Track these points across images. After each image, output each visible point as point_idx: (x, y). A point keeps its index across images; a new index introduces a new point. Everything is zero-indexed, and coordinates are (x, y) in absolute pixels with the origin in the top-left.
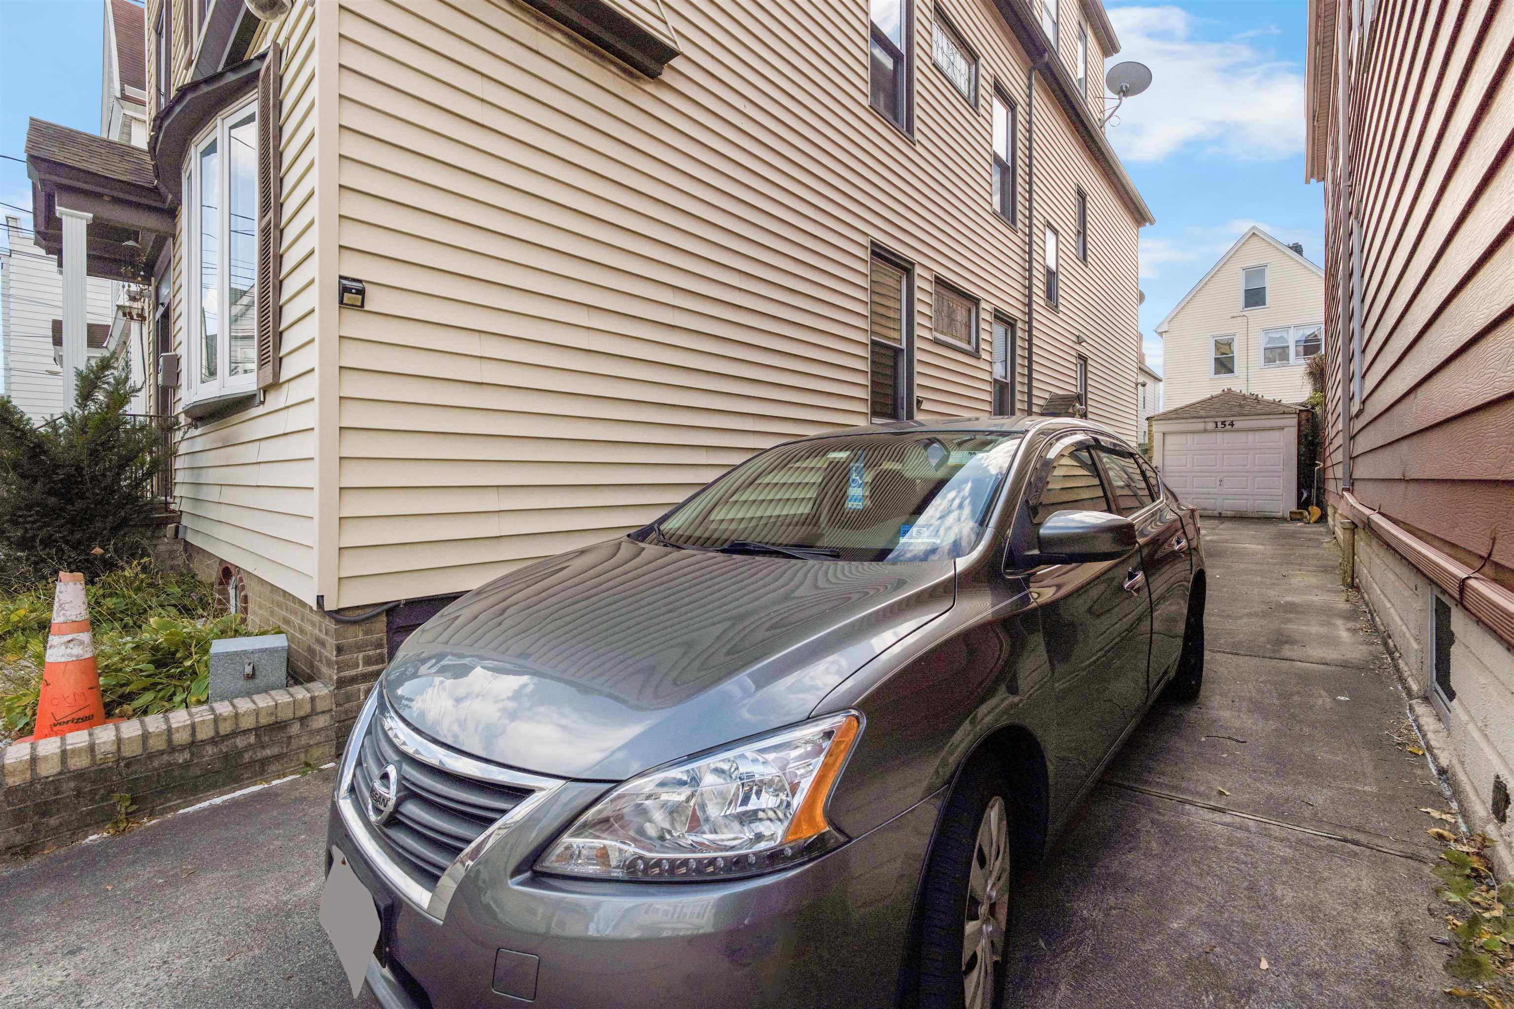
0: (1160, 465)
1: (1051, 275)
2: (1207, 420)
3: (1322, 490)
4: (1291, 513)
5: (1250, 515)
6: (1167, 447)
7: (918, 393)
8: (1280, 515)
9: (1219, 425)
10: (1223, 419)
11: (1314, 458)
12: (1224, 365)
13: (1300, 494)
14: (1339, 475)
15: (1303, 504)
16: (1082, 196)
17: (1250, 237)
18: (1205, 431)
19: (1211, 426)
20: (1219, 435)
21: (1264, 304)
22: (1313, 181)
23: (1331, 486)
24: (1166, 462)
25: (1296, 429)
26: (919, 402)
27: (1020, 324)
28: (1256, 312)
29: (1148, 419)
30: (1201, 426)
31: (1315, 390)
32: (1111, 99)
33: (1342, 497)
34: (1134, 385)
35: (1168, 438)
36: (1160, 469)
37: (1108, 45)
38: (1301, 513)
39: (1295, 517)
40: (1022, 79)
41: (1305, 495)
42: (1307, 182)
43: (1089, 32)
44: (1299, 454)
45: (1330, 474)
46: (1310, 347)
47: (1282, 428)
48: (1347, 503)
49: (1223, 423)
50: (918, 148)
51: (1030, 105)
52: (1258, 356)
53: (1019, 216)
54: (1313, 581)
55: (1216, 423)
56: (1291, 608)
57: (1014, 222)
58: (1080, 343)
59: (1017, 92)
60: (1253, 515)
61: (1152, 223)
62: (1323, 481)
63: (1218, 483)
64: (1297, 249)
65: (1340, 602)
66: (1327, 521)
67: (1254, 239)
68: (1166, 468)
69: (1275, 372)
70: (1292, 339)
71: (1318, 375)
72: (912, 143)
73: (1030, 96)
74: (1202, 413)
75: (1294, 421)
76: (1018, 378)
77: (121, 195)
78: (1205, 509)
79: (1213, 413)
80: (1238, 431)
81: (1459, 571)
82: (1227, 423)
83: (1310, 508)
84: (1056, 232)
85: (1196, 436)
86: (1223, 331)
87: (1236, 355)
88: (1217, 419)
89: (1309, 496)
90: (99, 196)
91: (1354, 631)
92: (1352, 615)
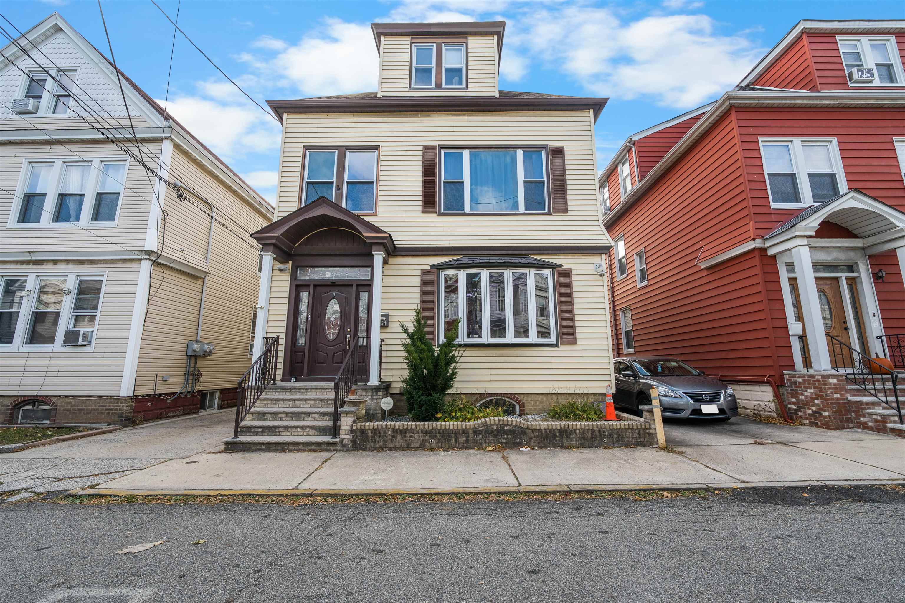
90: (385, 248)
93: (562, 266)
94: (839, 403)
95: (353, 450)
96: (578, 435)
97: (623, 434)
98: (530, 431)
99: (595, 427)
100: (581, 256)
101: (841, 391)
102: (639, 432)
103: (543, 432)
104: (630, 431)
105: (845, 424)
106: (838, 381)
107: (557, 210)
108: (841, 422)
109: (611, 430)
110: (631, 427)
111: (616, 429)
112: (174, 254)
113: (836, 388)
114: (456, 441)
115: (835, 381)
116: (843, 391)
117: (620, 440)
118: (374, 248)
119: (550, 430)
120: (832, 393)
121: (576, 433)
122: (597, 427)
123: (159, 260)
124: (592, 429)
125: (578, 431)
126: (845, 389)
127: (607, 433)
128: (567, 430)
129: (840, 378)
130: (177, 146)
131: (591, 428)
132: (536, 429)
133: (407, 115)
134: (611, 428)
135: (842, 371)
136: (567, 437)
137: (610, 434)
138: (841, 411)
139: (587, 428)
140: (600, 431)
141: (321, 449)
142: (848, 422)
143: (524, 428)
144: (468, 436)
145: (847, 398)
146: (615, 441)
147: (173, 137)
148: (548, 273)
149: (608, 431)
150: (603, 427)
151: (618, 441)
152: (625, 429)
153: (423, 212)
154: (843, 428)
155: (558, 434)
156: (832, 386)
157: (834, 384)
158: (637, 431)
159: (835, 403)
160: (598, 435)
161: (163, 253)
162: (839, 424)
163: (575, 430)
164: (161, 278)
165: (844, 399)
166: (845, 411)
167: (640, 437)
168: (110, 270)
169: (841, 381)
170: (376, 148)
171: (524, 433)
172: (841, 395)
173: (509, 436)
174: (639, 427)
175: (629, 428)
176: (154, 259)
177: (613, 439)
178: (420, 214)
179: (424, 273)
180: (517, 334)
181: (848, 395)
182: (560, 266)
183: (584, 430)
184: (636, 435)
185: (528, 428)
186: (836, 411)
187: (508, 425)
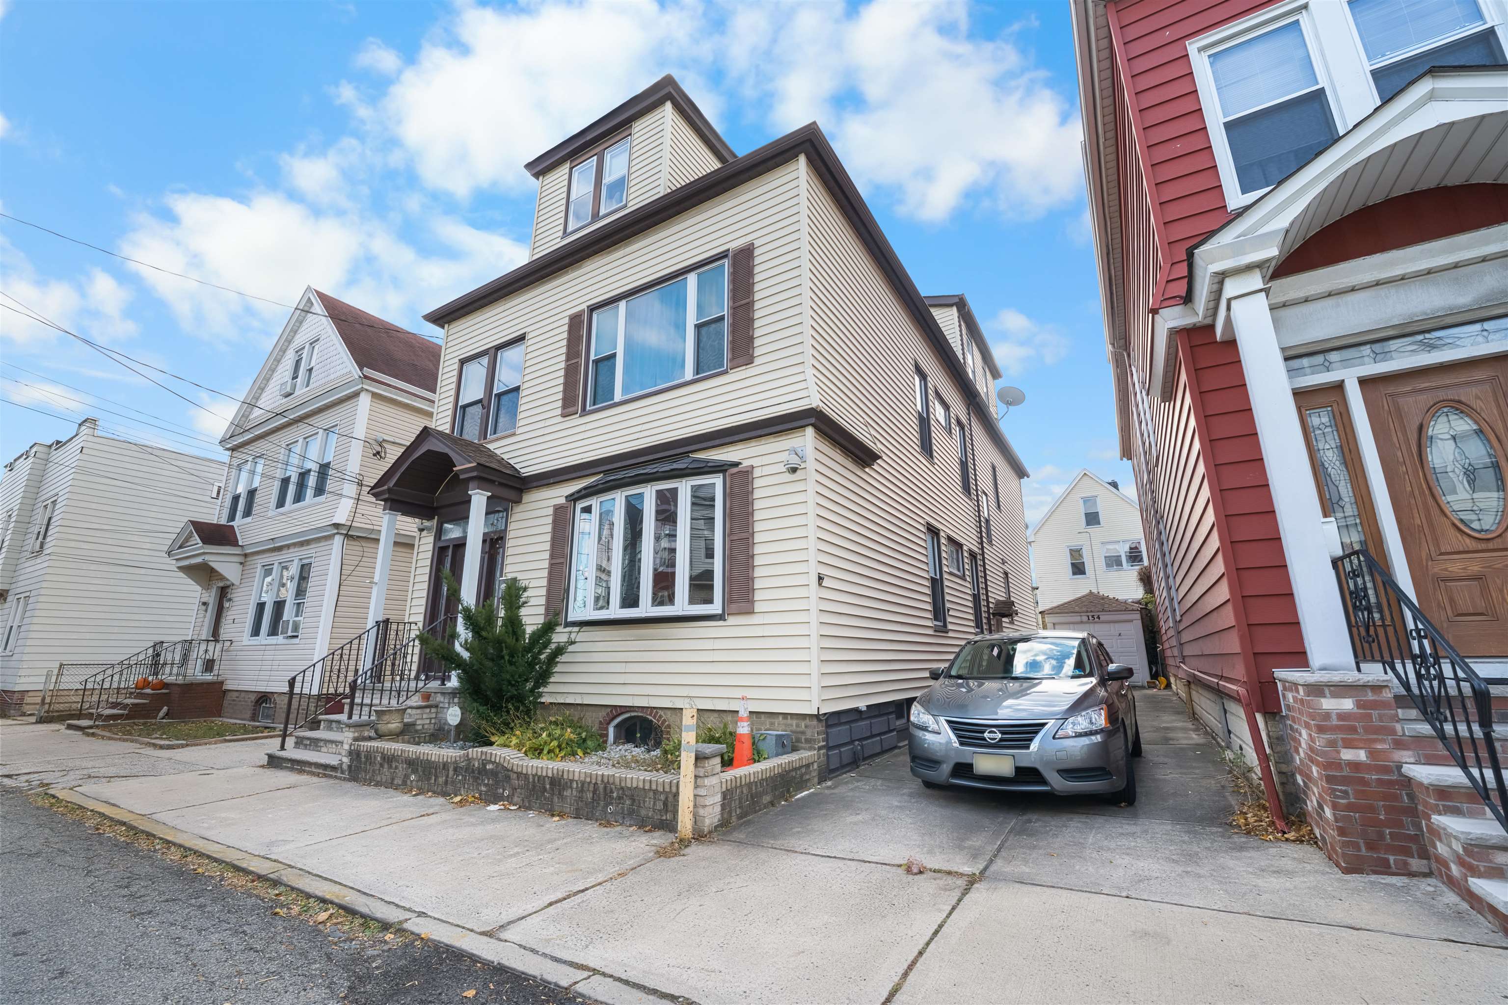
1: (987, 521)
2: (1081, 614)
3: (1164, 666)
4: (1148, 678)
7: (948, 605)
8: (1140, 684)
9: (1090, 618)
10: (1092, 614)
11: (1155, 643)
12: (1078, 569)
13: (1150, 669)
14: (1176, 654)
15: (1154, 676)
16: (994, 468)
18: (1082, 622)
19: (1085, 619)
20: (1092, 625)
21: (1100, 524)
22: (1125, 459)
23: (1170, 661)
25: (1140, 622)
26: (948, 610)
27: (979, 557)
28: (1093, 530)
29: (1040, 613)
30: (1078, 619)
31: (1146, 592)
32: (1002, 407)
33: (1179, 667)
35: (1056, 627)
37: (995, 374)
38: (1154, 683)
39: (1151, 686)
40: (964, 410)
41: (1154, 669)
42: (1122, 459)
43: (987, 370)
44: (1146, 641)
45: (1168, 653)
46: (1134, 556)
47: (1131, 622)
48: (1183, 669)
49: (1093, 616)
50: (936, 466)
51: (970, 425)
52: (1101, 563)
53: (972, 491)
54: (1174, 718)
55: (1088, 616)
56: (1167, 728)
57: (970, 494)
58: (1003, 564)
59: (964, 420)
61: (1028, 477)
62: (1164, 658)
64: (1114, 485)
65: (1190, 725)
66: (1171, 688)
67: (1085, 478)
69: (1114, 574)
70: (1123, 550)
71: (1146, 579)
72: (933, 464)
73: (970, 420)
74: (1077, 609)
75: (1138, 616)
76: (981, 591)
77: (504, 482)
79: (1084, 609)
80: (1103, 622)
81: (1216, 681)
82: (1095, 617)
83: (1159, 679)
84: (986, 495)
85: (1076, 626)
86: (1075, 543)
87: (1085, 560)
88: (1088, 614)
89: (1157, 671)
90: (493, 482)
91: (1199, 735)
92: (1196, 730)
93: (740, 463)
94: (1363, 782)
95: (349, 780)
96: (575, 793)
97: (639, 801)
98: (515, 775)
99: (600, 778)
100: (771, 439)
101: (1375, 741)
102: (667, 798)
103: (531, 780)
104: (651, 794)
105: (1392, 859)
106: (1359, 705)
107: (736, 362)
108: (1370, 847)
109: (622, 788)
110: (654, 787)
111: (629, 789)
112: (369, 522)
113: (1353, 730)
114: (435, 780)
115: (1347, 704)
116: (1383, 741)
117: (633, 810)
118: (471, 485)
119: (539, 777)
120: (1332, 744)
121: (571, 787)
122: (602, 781)
123: (350, 533)
124: (596, 783)
125: (575, 785)
126: (1393, 732)
127: (615, 795)
128: (560, 780)
129: (1370, 696)
130: (375, 395)
131: (594, 781)
132: (521, 773)
133: (557, 276)
134: (623, 784)
135: (1374, 672)
136: (560, 794)
137: (620, 798)
138: (1372, 809)
139: (588, 780)
140: (605, 788)
141: (325, 774)
142: (1408, 853)
143: (508, 770)
144: (447, 776)
145: (1399, 767)
146: (626, 812)
147: (365, 387)
148: (717, 481)
149: (618, 790)
150: (611, 780)
151: (631, 812)
152: (644, 789)
153: (564, 415)
154: (1384, 869)
155: (548, 786)
156: (1335, 722)
157: (1342, 716)
158: (662, 797)
159: (1345, 780)
160: (602, 796)
161: (354, 524)
162: (1364, 851)
163: (572, 781)
164: (361, 554)
165: (1386, 770)
166: (1389, 810)
167: (667, 811)
168: (317, 550)
169: (1374, 705)
170: (521, 338)
171: (508, 778)
172: (1372, 754)
173: (491, 782)
174: (667, 789)
175: (650, 789)
176: (345, 532)
177: (623, 808)
178: (560, 419)
179: (558, 509)
180: (658, 601)
181: (1405, 756)
182: (737, 464)
183: (583, 783)
184: (660, 805)
185: (512, 770)
186: (1350, 807)
187: (491, 762)
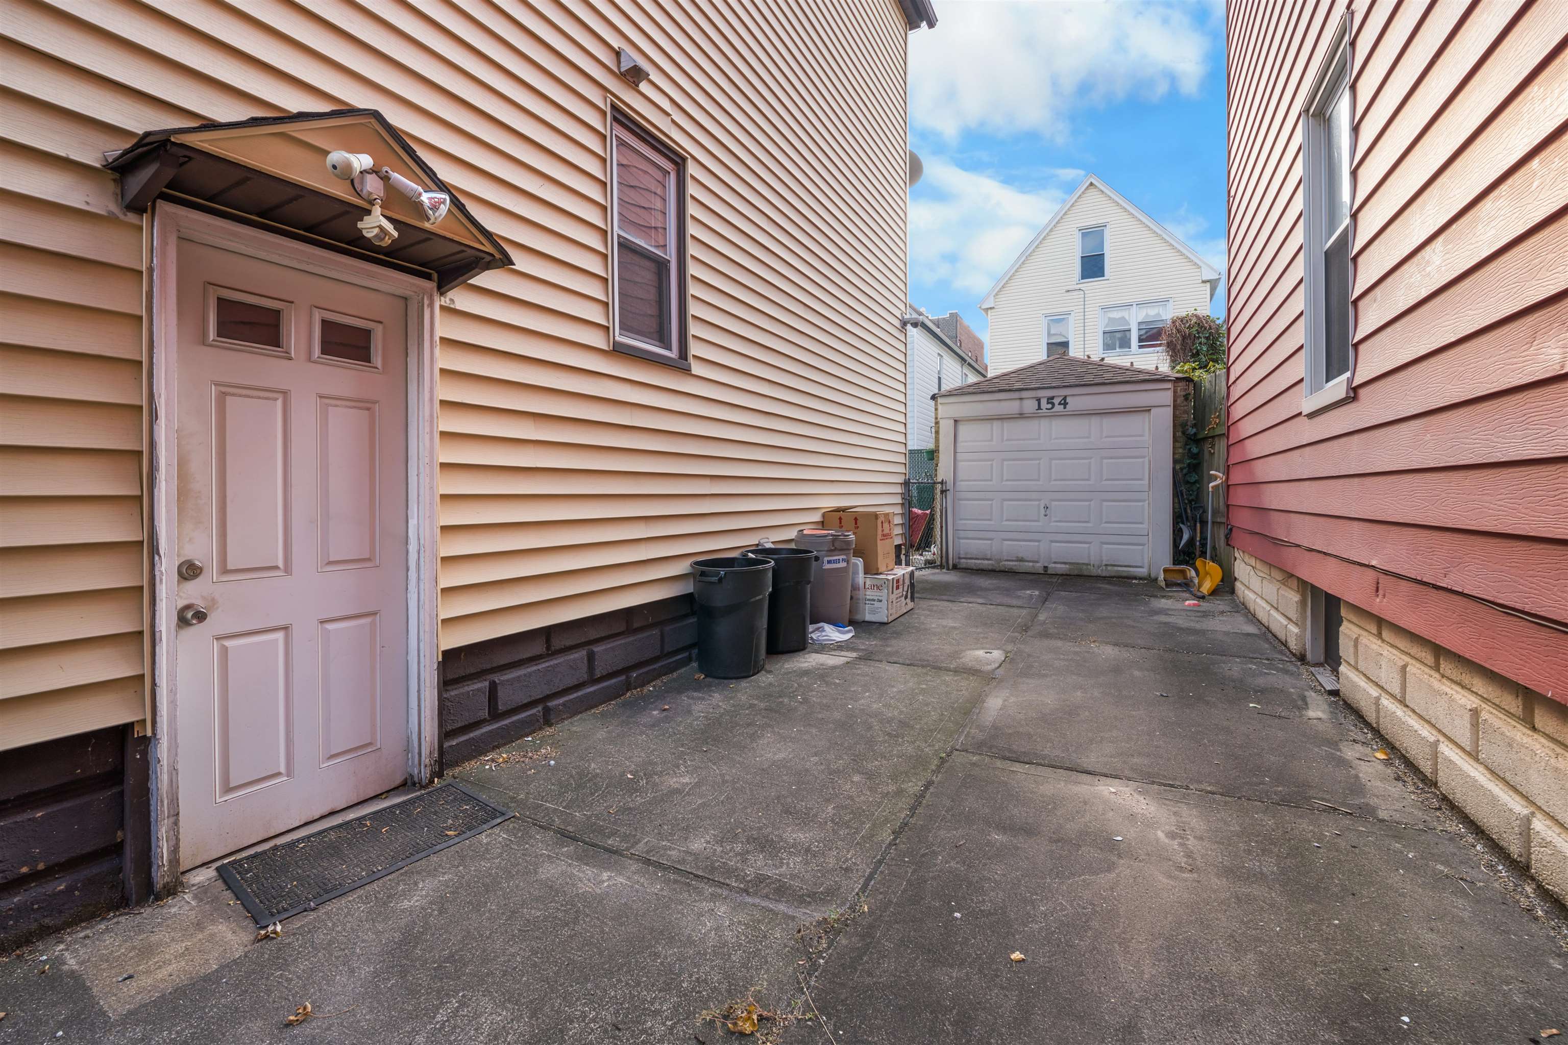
0: (949, 479)
2: (1025, 394)
3: (1221, 529)
4: (1165, 571)
5: (1094, 572)
6: (961, 446)
8: (1146, 574)
9: (1044, 402)
10: (1049, 393)
13: (1177, 534)
15: (1185, 555)
17: (1087, 188)
18: (1021, 416)
19: (1030, 406)
20: (1044, 423)
21: (1103, 276)
24: (961, 475)
25: (1170, 411)
28: (1093, 285)
30: (1014, 407)
34: (897, 323)
35: (963, 429)
36: (950, 486)
38: (1183, 572)
39: (1172, 580)
41: (1186, 537)
44: (1176, 460)
47: (1147, 410)
49: (1050, 400)
55: (1039, 400)
60: (1099, 572)
62: (1221, 512)
63: (1042, 511)
67: (1092, 191)
68: (958, 483)
70: (1135, 319)
75: (1166, 397)
78: (1021, 560)
80: (1071, 412)
82: (1056, 401)
83: (1199, 563)
85: (1007, 425)
86: (1056, 305)
87: (1071, 339)
88: (1041, 393)
89: (1195, 540)
